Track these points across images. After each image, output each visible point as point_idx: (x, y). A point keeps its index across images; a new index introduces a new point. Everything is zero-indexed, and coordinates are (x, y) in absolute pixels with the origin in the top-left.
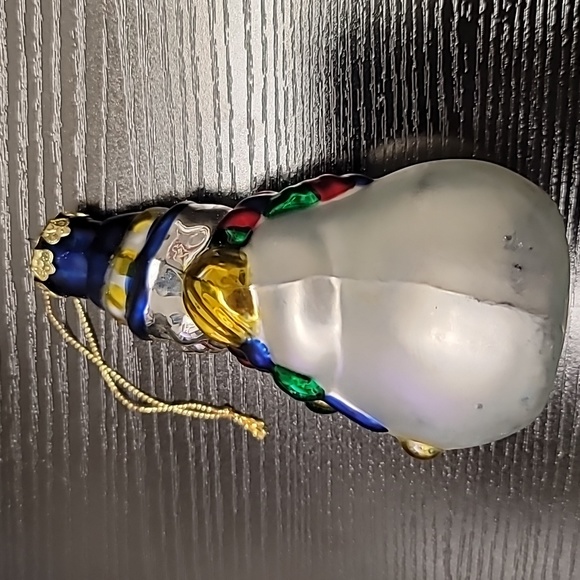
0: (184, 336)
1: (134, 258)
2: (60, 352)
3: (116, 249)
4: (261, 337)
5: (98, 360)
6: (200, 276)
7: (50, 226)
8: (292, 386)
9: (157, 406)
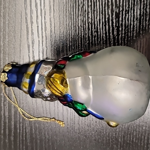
0: (46, 95)
1: (31, 74)
2: (6, 103)
3: (26, 72)
4: (69, 93)
5: (17, 106)
6: (52, 76)
7: (6, 66)
8: (78, 107)
9: (34, 118)
